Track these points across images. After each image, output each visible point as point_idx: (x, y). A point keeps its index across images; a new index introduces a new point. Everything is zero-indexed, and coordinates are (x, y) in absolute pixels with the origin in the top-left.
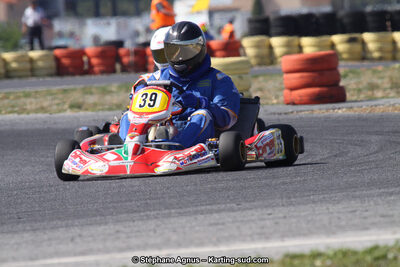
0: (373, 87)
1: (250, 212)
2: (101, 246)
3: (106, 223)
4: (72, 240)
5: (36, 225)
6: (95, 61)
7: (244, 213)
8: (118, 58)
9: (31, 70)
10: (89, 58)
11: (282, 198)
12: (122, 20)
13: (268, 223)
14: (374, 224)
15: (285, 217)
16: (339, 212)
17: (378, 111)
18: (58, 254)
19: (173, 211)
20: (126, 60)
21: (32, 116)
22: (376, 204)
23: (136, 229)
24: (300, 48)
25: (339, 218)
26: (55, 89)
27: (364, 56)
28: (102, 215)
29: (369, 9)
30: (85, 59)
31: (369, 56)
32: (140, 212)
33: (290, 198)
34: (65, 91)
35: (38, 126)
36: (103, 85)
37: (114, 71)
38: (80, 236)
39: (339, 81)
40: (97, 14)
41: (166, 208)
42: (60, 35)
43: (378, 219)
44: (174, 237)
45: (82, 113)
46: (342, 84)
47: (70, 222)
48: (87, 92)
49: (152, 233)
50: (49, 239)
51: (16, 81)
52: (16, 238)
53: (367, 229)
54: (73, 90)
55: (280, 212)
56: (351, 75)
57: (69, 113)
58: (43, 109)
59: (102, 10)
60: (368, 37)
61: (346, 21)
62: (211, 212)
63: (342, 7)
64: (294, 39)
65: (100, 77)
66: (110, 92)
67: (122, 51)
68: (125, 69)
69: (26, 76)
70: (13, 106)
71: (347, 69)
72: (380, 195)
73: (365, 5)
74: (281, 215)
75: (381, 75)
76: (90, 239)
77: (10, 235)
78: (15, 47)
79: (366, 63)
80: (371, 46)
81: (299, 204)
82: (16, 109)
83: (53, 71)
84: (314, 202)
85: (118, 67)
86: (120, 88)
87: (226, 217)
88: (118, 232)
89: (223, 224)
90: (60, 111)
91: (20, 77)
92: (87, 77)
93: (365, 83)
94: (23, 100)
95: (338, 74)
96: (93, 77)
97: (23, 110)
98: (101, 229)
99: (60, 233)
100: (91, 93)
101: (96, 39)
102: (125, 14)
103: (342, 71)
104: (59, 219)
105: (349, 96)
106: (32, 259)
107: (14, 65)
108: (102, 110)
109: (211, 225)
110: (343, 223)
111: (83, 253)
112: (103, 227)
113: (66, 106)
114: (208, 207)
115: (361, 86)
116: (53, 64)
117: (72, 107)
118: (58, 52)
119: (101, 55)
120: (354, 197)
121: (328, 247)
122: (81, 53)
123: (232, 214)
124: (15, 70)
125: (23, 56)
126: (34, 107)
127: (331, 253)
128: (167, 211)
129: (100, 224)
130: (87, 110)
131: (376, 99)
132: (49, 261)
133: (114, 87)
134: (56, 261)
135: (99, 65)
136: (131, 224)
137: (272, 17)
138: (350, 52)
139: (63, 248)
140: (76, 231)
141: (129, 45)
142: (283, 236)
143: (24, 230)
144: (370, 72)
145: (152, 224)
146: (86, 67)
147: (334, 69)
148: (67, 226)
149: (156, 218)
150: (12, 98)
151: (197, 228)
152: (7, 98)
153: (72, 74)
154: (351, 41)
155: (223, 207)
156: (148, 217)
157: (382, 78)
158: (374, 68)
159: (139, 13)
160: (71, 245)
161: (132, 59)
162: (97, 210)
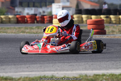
1: (81, 63)
2: (36, 70)
4: (27, 68)
5: (15, 63)
6: (28, 19)
7: (79, 63)
8: (36, 19)
9: (9, 21)
10: (27, 18)
12: (36, 8)
13: (87, 66)
15: (92, 65)
16: (109, 64)
19: (57, 62)
20: (38, 19)
21: (10, 34)
23: (46, 66)
24: (91, 18)
26: (16, 27)
27: (110, 22)
28: (35, 62)
31: (112, 22)
32: (46, 61)
33: (92, 60)
34: (19, 28)
35: (12, 37)
36: (31, 27)
38: (29, 67)
40: (28, 6)
44: (59, 68)
46: (105, 29)
49: (52, 67)
51: (5, 24)
52: (10, 67)
53: (118, 69)
54: (22, 28)
55: (90, 63)
57: (22, 34)
59: (30, 6)
60: (112, 16)
62: (69, 62)
67: (37, 17)
68: (38, 22)
72: (120, 60)
76: (33, 68)
77: (8, 66)
79: (111, 24)
80: (113, 19)
81: (95, 61)
83: (16, 22)
84: (100, 61)
85: (35, 22)
86: (36, 27)
87: (74, 64)
88: (41, 66)
89: (73, 66)
90: (19, 33)
92: (26, 24)
93: (111, 30)
94: (6, 30)
95: (104, 26)
96: (28, 24)
99: (23, 66)
100: (28, 29)
101: (28, 14)
104: (22, 62)
107: (4, 19)
109: (69, 66)
110: (110, 67)
111: (31, 71)
112: (36, 65)
114: (67, 61)
116: (16, 20)
118: (18, 16)
119: (31, 18)
122: (25, 17)
123: (76, 63)
124: (4, 21)
125: (7, 17)
127: (108, 75)
128: (55, 62)
129: (35, 64)
132: (21, 73)
133: (34, 27)
134: (23, 73)
135: (30, 21)
136: (45, 64)
138: (106, 21)
139: (24, 70)
140: (27, 66)
142: (92, 70)
145: (51, 65)
146: (26, 21)
148: (25, 64)
150: (3, 29)
151: (65, 66)
152: (2, 29)
153: (22, 23)
154: (107, 17)
155: (72, 61)
156: (50, 63)
157: (116, 29)
158: (113, 26)
159: (41, 7)
160: (27, 69)
161: (40, 19)
162: (33, 60)
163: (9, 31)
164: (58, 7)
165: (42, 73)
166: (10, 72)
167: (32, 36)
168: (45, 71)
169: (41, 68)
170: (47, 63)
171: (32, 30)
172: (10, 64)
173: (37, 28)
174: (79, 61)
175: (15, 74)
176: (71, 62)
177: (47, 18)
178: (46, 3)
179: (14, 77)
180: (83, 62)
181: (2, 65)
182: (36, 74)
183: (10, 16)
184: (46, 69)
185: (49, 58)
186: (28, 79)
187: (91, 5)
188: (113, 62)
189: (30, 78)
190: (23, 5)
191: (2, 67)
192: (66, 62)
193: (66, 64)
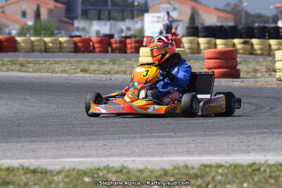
0: (256, 71)
1: (182, 139)
2: (95, 153)
3: (98, 140)
4: (78, 148)
5: (58, 138)
6: (96, 45)
7: (178, 139)
8: (110, 44)
9: (60, 48)
10: (93, 43)
11: (200, 131)
12: (113, 22)
13: (192, 145)
14: (253, 150)
15: (202, 143)
16: (233, 142)
17: (258, 85)
18: (69, 156)
19: (137, 135)
20: (114, 45)
21: (59, 75)
22: (255, 138)
23: (115, 144)
24: (216, 44)
25: (233, 145)
26: (72, 60)
27: (252, 52)
28: (96, 135)
29: (256, 25)
30: (91, 43)
31: (254, 52)
32: (118, 134)
33: (205, 132)
34: (78, 61)
35: (62, 81)
36: (101, 60)
37: (107, 52)
38: (83, 146)
39: (237, 66)
40: (99, 19)
41: (133, 133)
42: (78, 29)
43: (256, 147)
44: (137, 150)
45: (87, 75)
46: (238, 67)
47: (78, 138)
48: (90, 63)
49: (124, 147)
50: (65, 147)
51: (51, 54)
52: (46, 145)
53: (249, 152)
54: (83, 61)
55: (199, 139)
56: (243, 63)
57: (81, 75)
58: (65, 71)
59: (102, 17)
60: (255, 41)
61: (242, 31)
62: (159, 137)
63: (241, 24)
64: (212, 40)
65: (99, 54)
66: (104, 64)
67: (112, 40)
68: (113, 51)
69: (58, 52)
70: (48, 69)
71: (241, 59)
72: (258, 133)
73: (255, 22)
74: (200, 141)
75: (261, 64)
76: (89, 148)
78: (51, 35)
79: (252, 56)
80: (256, 47)
81: (210, 135)
82: (49, 70)
83: (73, 50)
84: (219, 135)
85: (110, 49)
86: (110, 61)
87: (168, 140)
88: (105, 145)
89: (166, 145)
90: (75, 73)
91: (53, 52)
92: (92, 54)
93: (251, 68)
94: (54, 65)
95: (237, 62)
96: (95, 54)
97: (53, 72)
99: (72, 144)
100: (94, 64)
101: (98, 33)
102: (115, 19)
103: (238, 60)
104: (71, 135)
105: (242, 75)
106: (54, 158)
107: (50, 45)
108: (100, 74)
109: (159, 145)
110: (235, 148)
111: (84, 157)
112: (96, 142)
113: (79, 70)
114: (158, 134)
115: (249, 70)
116: (72, 45)
117: (81, 71)
118: (76, 39)
119: (101, 42)
120: (243, 134)
121: (226, 162)
122: (89, 40)
123: (172, 139)
124: (50, 48)
126: (60, 69)
127: (228, 165)
129: (95, 140)
130: (90, 73)
131: (257, 77)
132: (65, 160)
133: (106, 61)
134: (68, 160)
135: (99, 48)
136: (113, 141)
137: (200, 26)
138: (244, 49)
139: (73, 152)
140: (80, 143)
141: (117, 37)
142: (200, 154)
143: (51, 141)
144: (255, 62)
145: (125, 142)
146: (91, 48)
147: (235, 59)
148: (76, 140)
149: (127, 138)
150: (48, 63)
151: (151, 146)
152: (45, 63)
153: (83, 52)
154: (245, 43)
155: (166, 134)
156: (123, 138)
157: (262, 66)
158: (257, 59)
159: (123, 19)
160: (77, 151)
161: (118, 45)
162: (93, 132)
163: (58, 68)
164: (156, 19)
165: (105, 159)
166: (45, 157)
167: (99, 80)
168: (111, 155)
169: (105, 149)
170: (119, 138)
171: (102, 67)
172: (49, 138)
173: (112, 62)
174: (181, 134)
175: (53, 160)
176: (164, 137)
177: (131, 43)
178: (132, 11)
179: (50, 168)
180: (185, 136)
181: (32, 141)
182: (92, 163)
183: (62, 39)
184: (114, 151)
185: (124, 127)
186: (75, 172)
187: (219, 17)
188: (242, 138)
189: (79, 170)
190: (89, 15)
191: (30, 146)
192: (154, 137)
193: (153, 140)
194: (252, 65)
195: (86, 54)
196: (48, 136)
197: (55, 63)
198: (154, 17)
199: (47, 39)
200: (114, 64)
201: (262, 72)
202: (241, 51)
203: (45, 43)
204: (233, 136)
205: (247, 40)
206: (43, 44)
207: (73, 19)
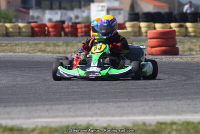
1: (135, 103)
2: (62, 114)
3: (63, 104)
4: (47, 111)
6: (51, 30)
7: (133, 103)
8: (63, 29)
9: (19, 33)
10: (48, 28)
12: (63, 11)
13: (146, 108)
15: (154, 106)
16: (182, 105)
19: (96, 101)
20: (67, 30)
21: (21, 54)
23: (79, 107)
24: (155, 28)
26: (30, 42)
27: (186, 34)
28: (60, 101)
30: (46, 28)
31: (189, 34)
32: (79, 100)
34: (36, 44)
35: (24, 59)
36: (55, 42)
37: (61, 36)
38: (51, 109)
40: (51, 8)
41: (92, 99)
42: (33, 17)
44: (99, 112)
45: (46, 54)
47: (44, 103)
48: (47, 45)
50: (35, 110)
51: (12, 38)
52: (18, 109)
54: (40, 43)
55: (151, 104)
57: (39, 54)
59: (54, 6)
60: (188, 25)
61: (177, 17)
62: (116, 102)
64: (152, 24)
65: (53, 38)
66: (58, 46)
67: (65, 25)
68: (66, 35)
69: (17, 36)
75: (195, 44)
76: (56, 111)
77: (15, 107)
78: (10, 22)
79: (187, 38)
80: (190, 30)
81: (160, 100)
83: (30, 34)
84: (167, 100)
85: (63, 33)
86: (63, 44)
87: (125, 105)
88: (70, 108)
89: (124, 107)
90: (34, 53)
91: (14, 36)
92: (47, 38)
93: (187, 48)
94: (15, 47)
95: (176, 41)
96: (50, 38)
97: (15, 52)
98: (61, 107)
99: (40, 107)
100: (50, 46)
101: (50, 20)
102: (65, 9)
107: (11, 30)
109: (118, 107)
110: (185, 110)
111: (53, 117)
113: (37, 51)
114: (114, 100)
116: (30, 30)
117: (39, 51)
118: (33, 24)
119: (54, 27)
120: (189, 99)
121: (179, 120)
122: (45, 25)
123: (127, 103)
124: (11, 32)
125: (15, 26)
126: (20, 50)
127: (181, 123)
128: (93, 101)
129: (60, 104)
130: (48, 53)
132: (36, 120)
133: (60, 43)
134: (40, 120)
135: (53, 32)
137: (140, 13)
138: (180, 32)
139: (43, 114)
140: (47, 107)
142: (155, 114)
144: (189, 42)
145: (87, 106)
146: (46, 33)
147: (174, 38)
148: (43, 105)
150: (9, 46)
151: (110, 108)
153: (40, 36)
154: (180, 26)
155: (121, 100)
156: (84, 103)
157: (196, 45)
158: (191, 40)
159: (72, 9)
161: (70, 29)
162: (57, 98)
163: (18, 49)
164: (100, 8)
166: (18, 118)
168: (77, 116)
170: (81, 103)
171: (57, 48)
172: (19, 103)
173: (65, 44)
174: (134, 100)
176: (120, 102)
177: (82, 28)
178: (80, 2)
179: (24, 126)
180: (139, 101)
181: (5, 106)
183: (21, 25)
184: (79, 113)
186: (47, 130)
187: (155, 6)
189: (51, 128)
190: (42, 5)
192: (112, 102)
193: (111, 104)
194: (187, 45)
195: (42, 38)
196: (18, 102)
197: (16, 45)
198: (98, 6)
199: (8, 25)
200: (67, 45)
201: (197, 51)
202: (177, 34)
203: (6, 28)
204: (180, 100)
205: (182, 24)
206: (4, 29)
207: (28, 9)
